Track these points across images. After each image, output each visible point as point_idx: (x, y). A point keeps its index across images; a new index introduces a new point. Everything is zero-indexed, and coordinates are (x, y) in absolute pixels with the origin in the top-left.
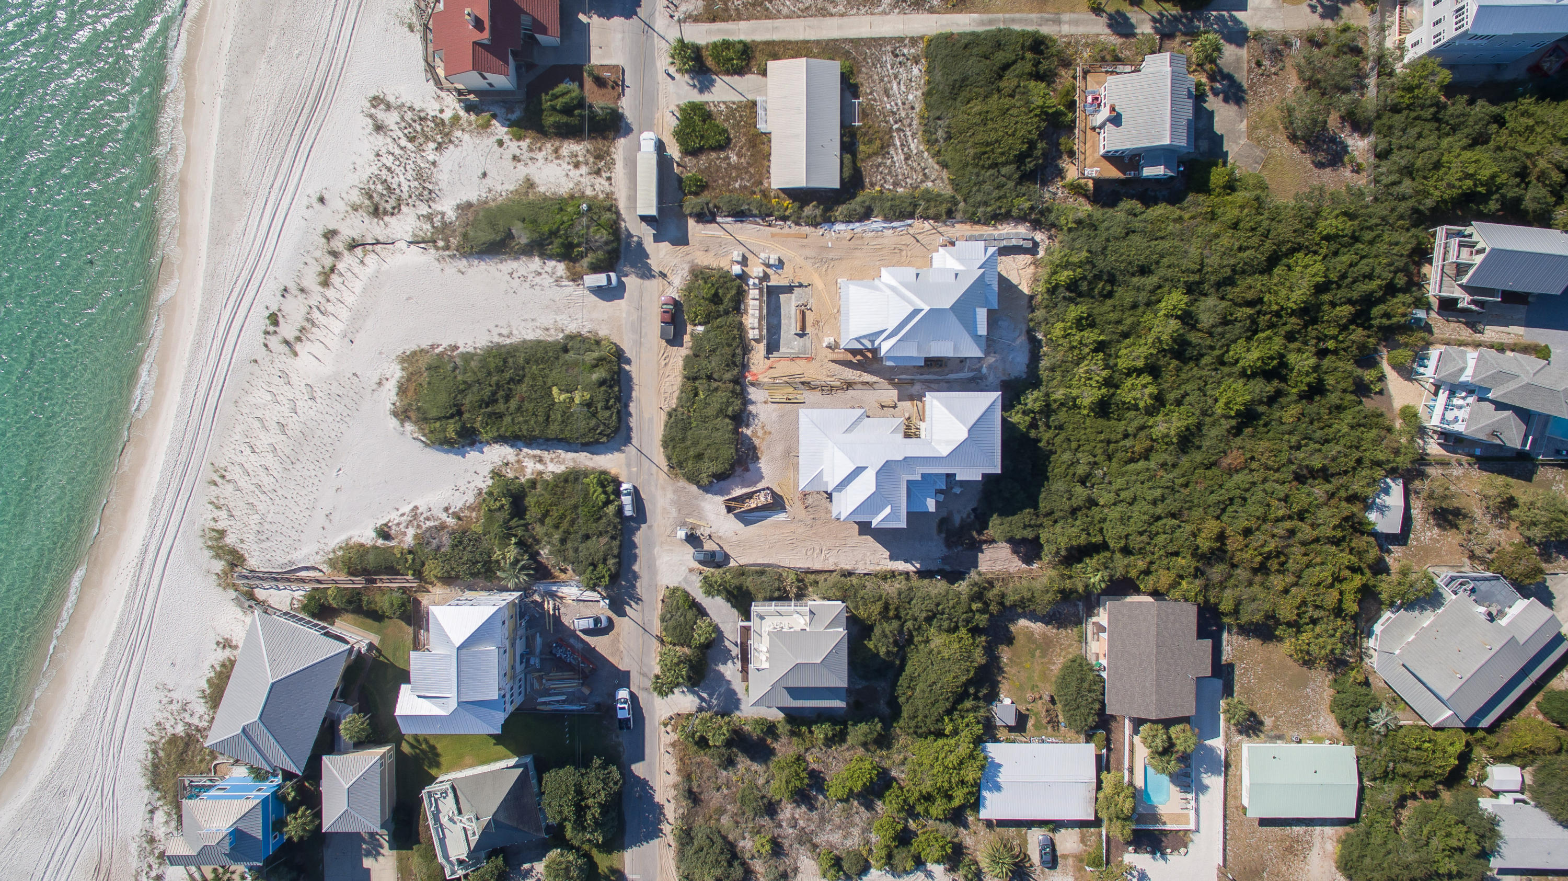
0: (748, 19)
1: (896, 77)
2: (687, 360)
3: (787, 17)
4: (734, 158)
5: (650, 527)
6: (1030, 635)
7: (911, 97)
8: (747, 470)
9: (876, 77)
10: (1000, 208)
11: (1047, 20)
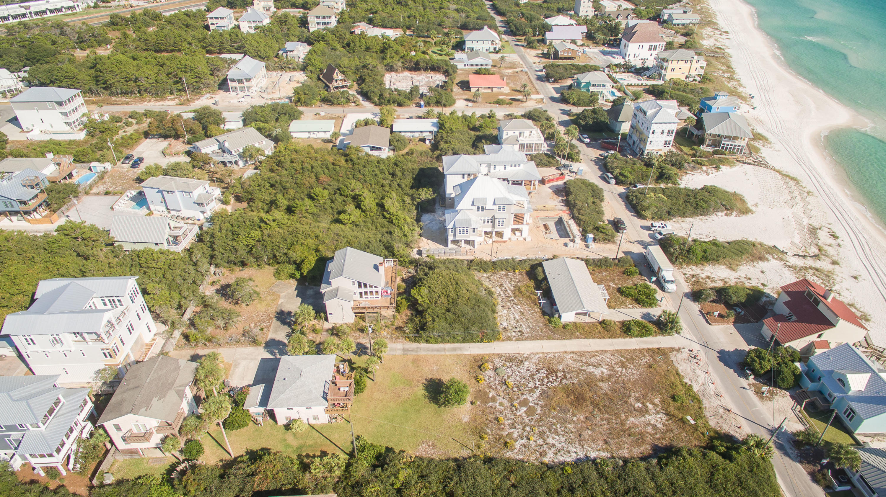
1: (518, 321)
7: (505, 312)
8: (557, 189)
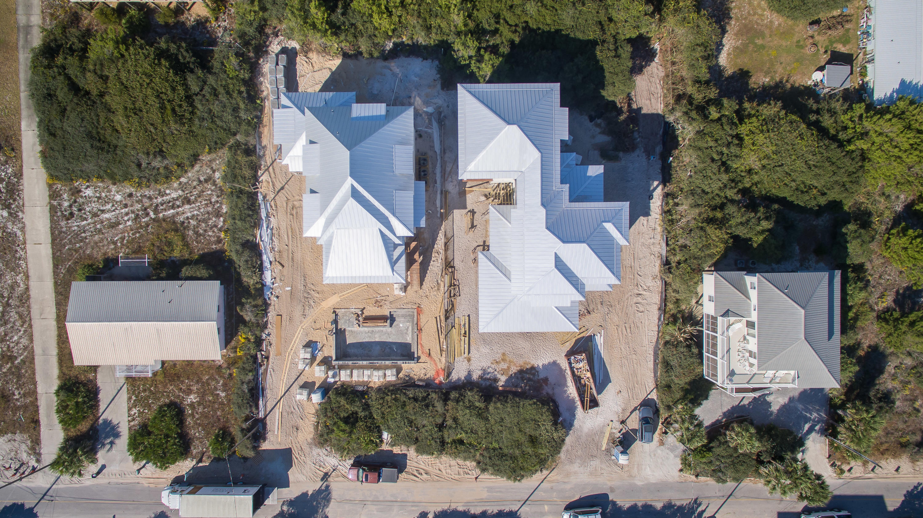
0: (35, 384)
1: (95, 215)
2: (420, 451)
3: (31, 340)
4: (193, 398)
5: (612, 490)
6: (739, 51)
7: (118, 198)
8: (546, 380)
9: (96, 238)
10: (240, 93)
11: (26, 40)
